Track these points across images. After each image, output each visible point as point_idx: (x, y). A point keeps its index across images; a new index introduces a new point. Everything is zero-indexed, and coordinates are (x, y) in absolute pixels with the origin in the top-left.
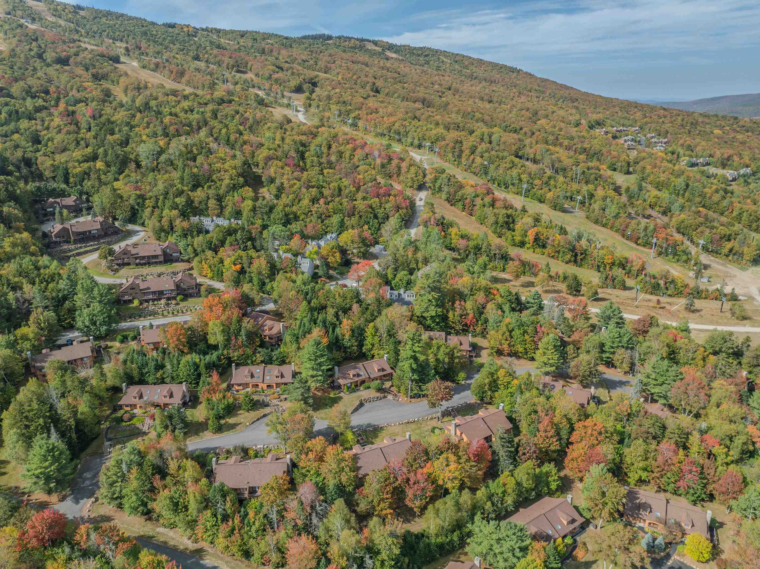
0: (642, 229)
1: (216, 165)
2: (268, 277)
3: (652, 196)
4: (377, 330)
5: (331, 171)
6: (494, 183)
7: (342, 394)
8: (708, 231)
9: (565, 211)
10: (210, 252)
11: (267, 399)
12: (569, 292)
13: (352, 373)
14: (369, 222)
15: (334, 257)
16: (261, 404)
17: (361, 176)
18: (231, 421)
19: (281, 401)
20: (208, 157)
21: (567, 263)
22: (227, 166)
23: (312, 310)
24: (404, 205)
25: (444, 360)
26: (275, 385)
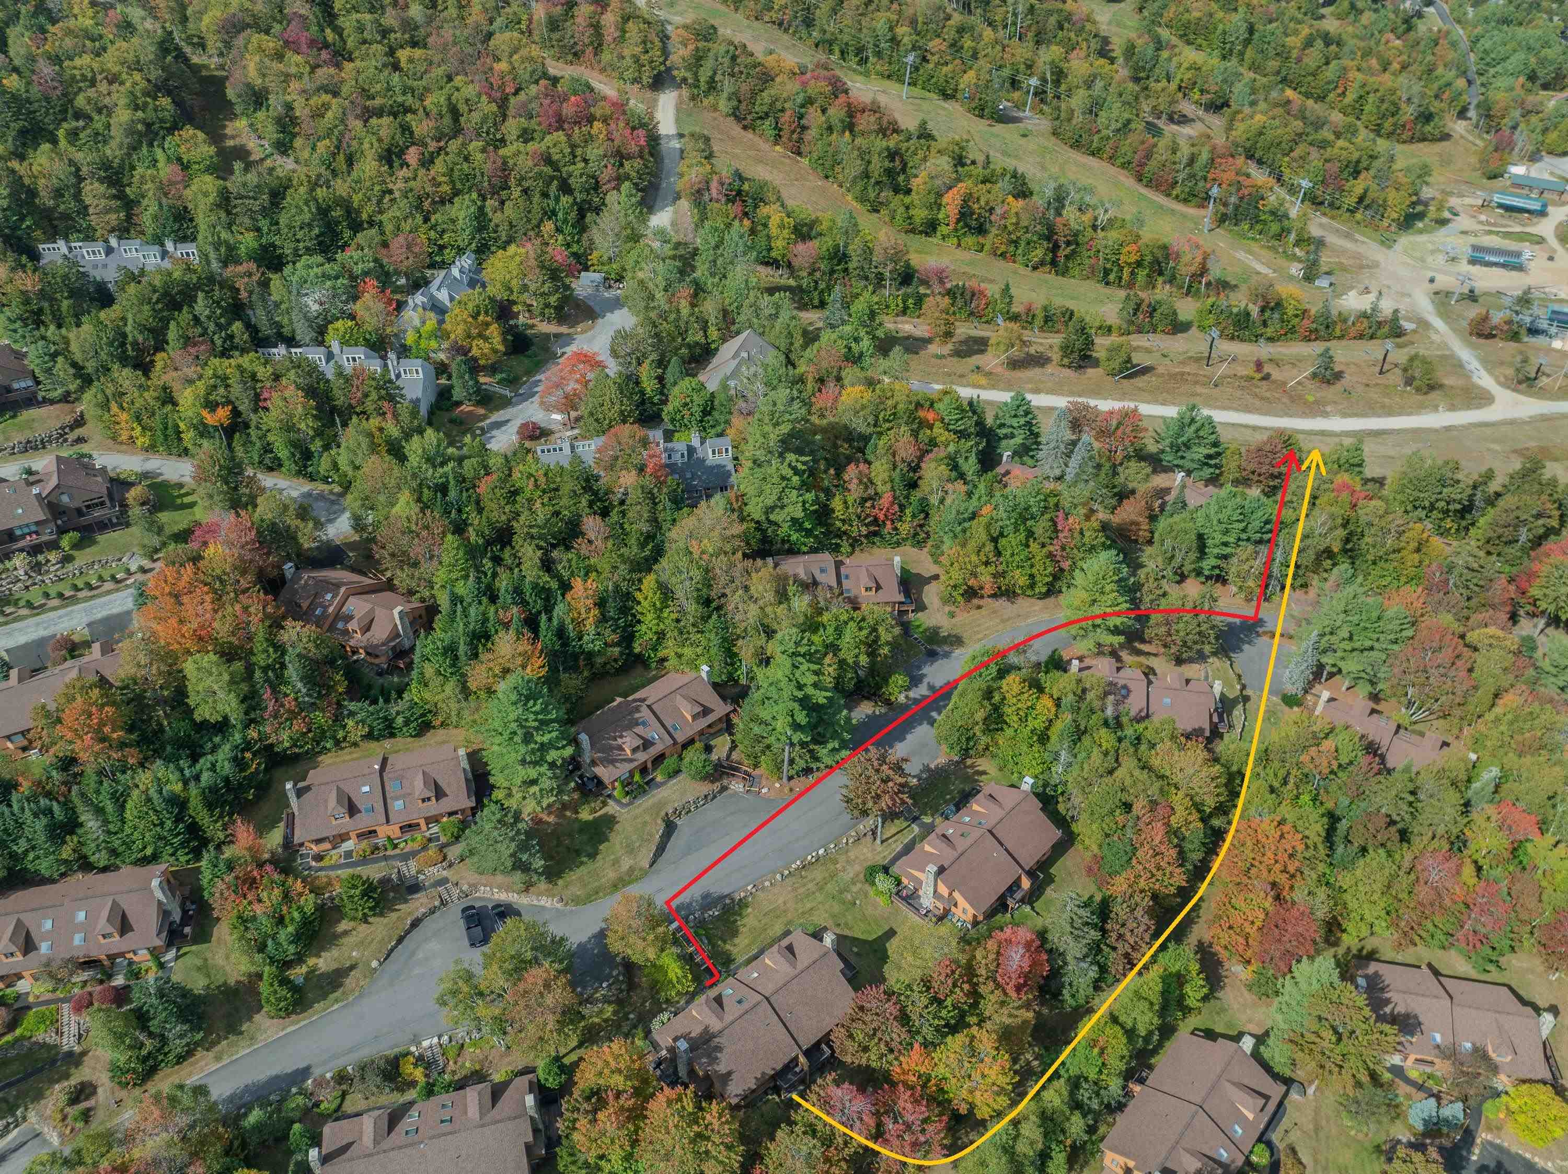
0: (1184, 161)
1: (78, 62)
2: (319, 433)
3: (1185, 65)
4: (666, 593)
5: (418, 53)
6: (831, 52)
7: (612, 808)
8: (1314, 153)
9: (1003, 118)
10: (127, 372)
11: (411, 868)
12: (1066, 361)
13: (628, 742)
14: (554, 213)
15: (486, 339)
16: (396, 888)
17: (503, 66)
18: (324, 962)
19: (450, 865)
20: (43, 31)
21: (1035, 268)
22: (110, 61)
23: (473, 553)
24: (633, 148)
25: (856, 663)
26: (422, 823)
